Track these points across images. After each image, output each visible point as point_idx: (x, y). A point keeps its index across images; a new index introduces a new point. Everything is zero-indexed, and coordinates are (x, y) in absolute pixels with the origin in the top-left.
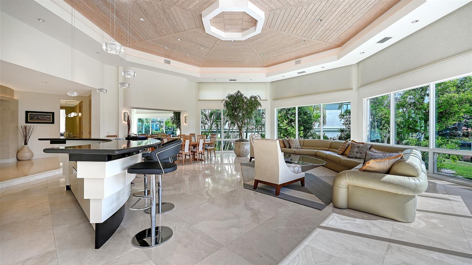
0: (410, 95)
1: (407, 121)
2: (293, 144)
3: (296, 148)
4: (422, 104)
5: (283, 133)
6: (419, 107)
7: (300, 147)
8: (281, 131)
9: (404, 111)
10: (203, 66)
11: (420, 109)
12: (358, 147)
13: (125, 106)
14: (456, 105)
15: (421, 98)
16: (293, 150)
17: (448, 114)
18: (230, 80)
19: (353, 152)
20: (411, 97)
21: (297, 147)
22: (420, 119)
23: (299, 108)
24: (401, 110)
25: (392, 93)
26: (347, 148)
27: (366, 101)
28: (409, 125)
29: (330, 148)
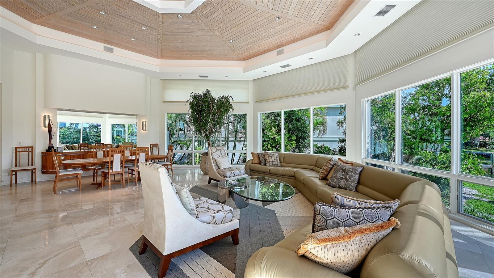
0: (422, 94)
1: (419, 129)
2: (269, 159)
3: (272, 165)
4: (439, 107)
5: (271, 143)
6: (435, 110)
7: (279, 164)
8: (269, 140)
9: (415, 117)
10: (162, 57)
11: (437, 114)
12: (344, 170)
13: (46, 106)
14: (487, 109)
15: (438, 100)
16: (269, 168)
17: (474, 121)
18: (201, 76)
19: (336, 178)
20: (425, 98)
21: (275, 164)
22: (436, 127)
23: (286, 113)
24: (412, 116)
25: (397, 90)
26: (331, 169)
27: (364, 103)
28: (422, 136)
29: (316, 166)
